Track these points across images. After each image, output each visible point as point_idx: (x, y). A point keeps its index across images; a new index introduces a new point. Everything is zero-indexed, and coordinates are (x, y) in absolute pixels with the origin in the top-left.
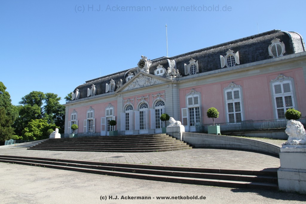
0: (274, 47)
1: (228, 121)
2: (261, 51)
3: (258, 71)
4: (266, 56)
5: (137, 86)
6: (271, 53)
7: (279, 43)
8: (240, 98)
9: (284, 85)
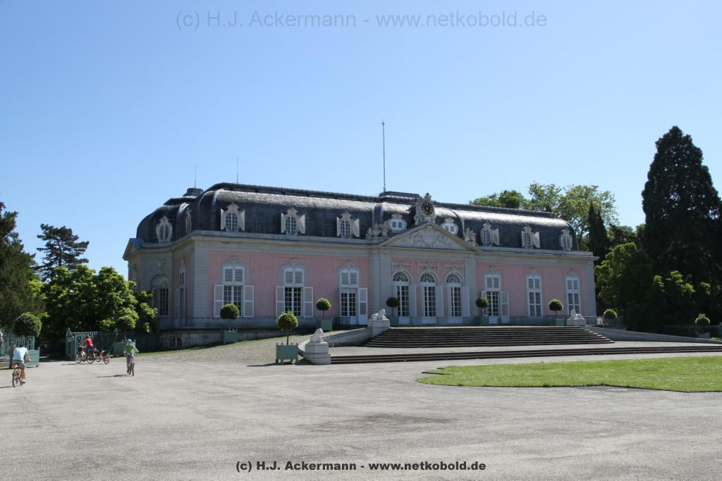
0: (564, 238)
1: (529, 315)
2: (553, 238)
3: (555, 261)
4: (558, 247)
5: (419, 244)
6: (562, 245)
7: (568, 235)
8: (541, 289)
9: (574, 281)
